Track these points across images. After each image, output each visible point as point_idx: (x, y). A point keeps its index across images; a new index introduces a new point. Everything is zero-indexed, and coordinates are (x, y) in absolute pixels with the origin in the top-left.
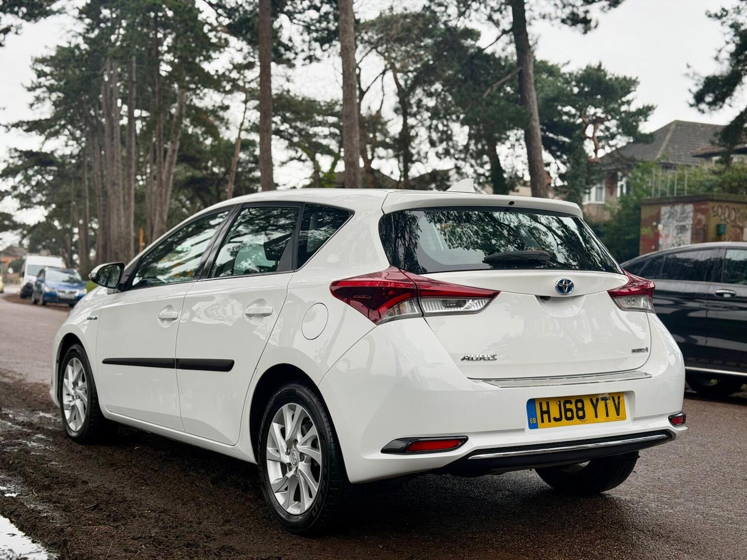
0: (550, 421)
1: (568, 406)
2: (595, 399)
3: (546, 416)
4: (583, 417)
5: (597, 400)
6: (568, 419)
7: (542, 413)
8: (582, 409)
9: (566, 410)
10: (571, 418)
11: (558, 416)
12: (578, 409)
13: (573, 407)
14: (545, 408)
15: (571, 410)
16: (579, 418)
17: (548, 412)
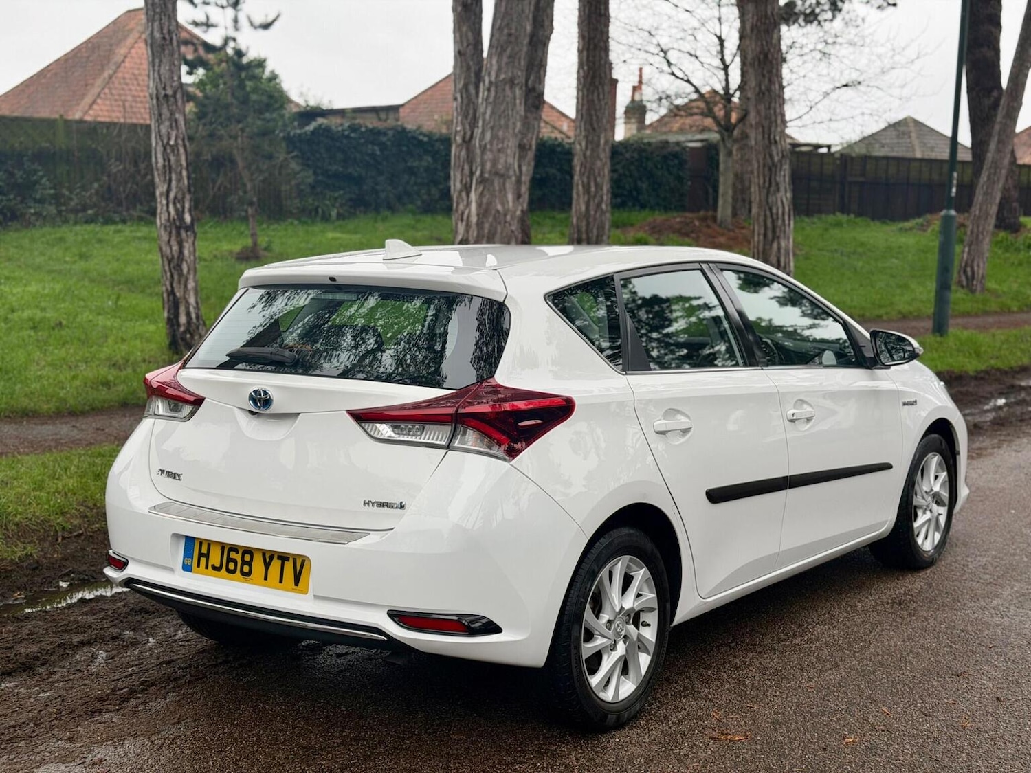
0: (207, 567)
1: (233, 555)
2: (269, 557)
3: (203, 560)
4: (248, 574)
5: (272, 557)
6: (228, 571)
7: (201, 555)
8: (250, 564)
9: (229, 560)
10: (233, 572)
11: (218, 565)
12: (244, 562)
13: (238, 557)
14: (204, 551)
15: (235, 561)
16: (243, 573)
17: (207, 556)
